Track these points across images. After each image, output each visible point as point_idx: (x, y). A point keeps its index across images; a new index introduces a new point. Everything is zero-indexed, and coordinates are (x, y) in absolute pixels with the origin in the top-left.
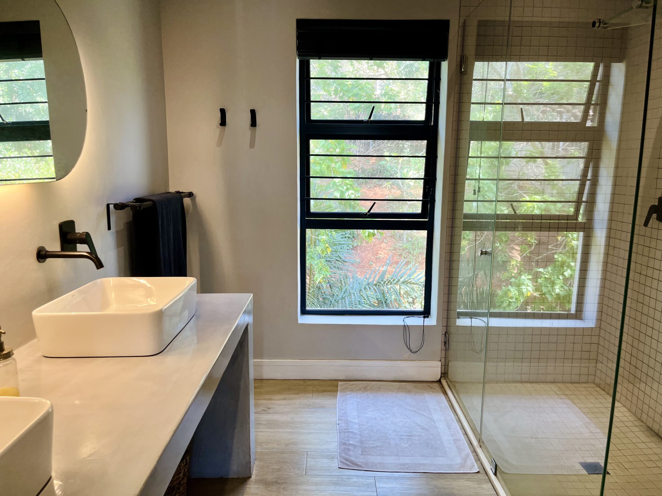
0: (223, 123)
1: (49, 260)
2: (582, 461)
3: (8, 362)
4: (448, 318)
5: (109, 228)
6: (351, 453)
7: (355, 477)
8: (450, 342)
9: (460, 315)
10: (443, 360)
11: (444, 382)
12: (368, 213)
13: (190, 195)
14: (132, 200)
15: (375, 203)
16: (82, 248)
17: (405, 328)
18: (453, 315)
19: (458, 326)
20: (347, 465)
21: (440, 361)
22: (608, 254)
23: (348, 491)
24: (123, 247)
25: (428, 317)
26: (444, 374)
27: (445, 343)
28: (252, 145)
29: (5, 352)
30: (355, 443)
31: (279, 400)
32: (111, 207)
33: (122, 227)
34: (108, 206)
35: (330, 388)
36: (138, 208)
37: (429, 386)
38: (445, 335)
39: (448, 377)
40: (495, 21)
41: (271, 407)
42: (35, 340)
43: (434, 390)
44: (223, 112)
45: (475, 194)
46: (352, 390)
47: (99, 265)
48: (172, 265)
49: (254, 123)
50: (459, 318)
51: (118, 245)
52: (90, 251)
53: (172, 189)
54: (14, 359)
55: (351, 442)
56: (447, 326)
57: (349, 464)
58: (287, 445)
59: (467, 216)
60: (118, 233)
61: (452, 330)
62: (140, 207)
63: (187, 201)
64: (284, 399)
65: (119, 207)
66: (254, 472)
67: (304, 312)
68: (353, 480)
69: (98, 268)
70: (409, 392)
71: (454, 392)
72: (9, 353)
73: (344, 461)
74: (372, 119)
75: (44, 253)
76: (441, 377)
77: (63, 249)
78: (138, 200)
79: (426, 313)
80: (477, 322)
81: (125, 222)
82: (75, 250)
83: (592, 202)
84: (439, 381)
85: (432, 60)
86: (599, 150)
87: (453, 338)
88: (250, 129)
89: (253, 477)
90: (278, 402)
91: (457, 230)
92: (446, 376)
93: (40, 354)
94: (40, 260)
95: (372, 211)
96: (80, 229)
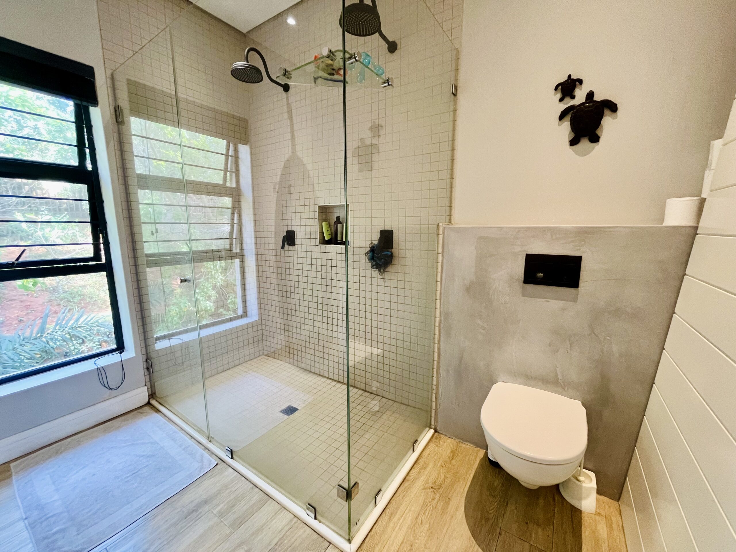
2: (281, 409)
4: (146, 347)
8: (153, 365)
9: (157, 339)
10: (148, 384)
11: (153, 402)
12: (16, 262)
15: (24, 249)
18: (150, 342)
19: (158, 350)
21: (146, 385)
25: (123, 351)
26: (152, 395)
27: (148, 369)
37: (140, 412)
38: (147, 361)
39: (156, 396)
43: (146, 414)
45: (153, 234)
50: (156, 343)
56: (147, 354)
59: (147, 256)
61: (153, 355)
70: (118, 428)
71: (167, 406)
76: (149, 399)
79: (120, 347)
80: (174, 341)
84: (149, 403)
86: (240, 202)
87: (155, 361)
91: (141, 269)
92: (154, 396)
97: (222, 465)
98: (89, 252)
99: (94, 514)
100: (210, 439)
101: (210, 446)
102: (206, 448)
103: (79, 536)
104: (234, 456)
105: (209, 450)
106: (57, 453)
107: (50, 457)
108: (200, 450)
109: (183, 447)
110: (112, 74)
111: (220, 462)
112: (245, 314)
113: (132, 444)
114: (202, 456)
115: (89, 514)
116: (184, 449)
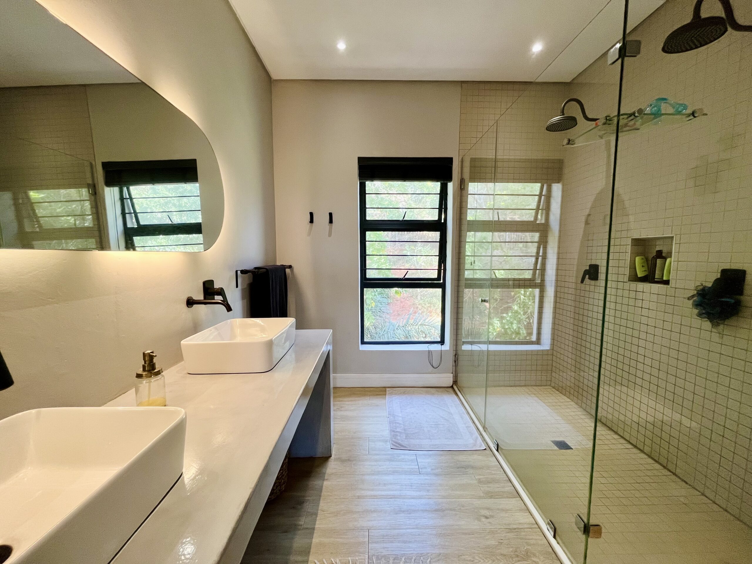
0: (312, 221)
1: (195, 306)
2: (553, 439)
3: (158, 378)
4: (456, 345)
5: (237, 287)
6: (399, 438)
7: (403, 455)
8: (458, 360)
9: (464, 343)
10: (454, 372)
11: (455, 387)
12: (404, 278)
13: (290, 267)
14: (253, 268)
15: (408, 271)
16: (218, 298)
17: (429, 352)
18: (460, 343)
19: (463, 350)
20: (397, 446)
21: (452, 373)
22: (556, 302)
23: (398, 465)
24: (246, 300)
25: (443, 345)
26: (455, 382)
27: (455, 361)
28: (330, 235)
29: (156, 371)
30: (401, 431)
31: (349, 401)
32: (239, 272)
33: (245, 286)
34: (237, 271)
35: (382, 393)
36: (257, 273)
37: (446, 390)
38: (455, 356)
39: (457, 384)
40: (481, 158)
41: (342, 406)
42: (183, 362)
43: (449, 393)
44: (311, 214)
45: (471, 264)
46: (396, 394)
47: (229, 309)
48: (278, 310)
49: (331, 221)
50: (463, 345)
51: (243, 298)
52: (222, 299)
53: (279, 263)
54: (163, 376)
55: (398, 430)
56: (456, 350)
57: (398, 445)
58: (355, 433)
59: (467, 279)
60: (243, 290)
61: (459, 353)
62: (258, 272)
63: (288, 271)
64: (351, 401)
65: (243, 272)
66: (333, 453)
67: (363, 342)
68: (401, 457)
69: (228, 311)
70: (433, 394)
71: (462, 394)
72: (159, 371)
73: (394, 444)
74: (405, 219)
75: (192, 301)
76: (453, 384)
77: (205, 298)
78: (256, 268)
79: (442, 342)
80: (475, 348)
81: (249, 283)
82: (214, 299)
83: (543, 269)
84: (452, 387)
85: (442, 182)
86: (546, 237)
87: (461, 358)
88: (328, 225)
89: (333, 456)
90: (347, 403)
91: (461, 289)
92: (456, 383)
93: (186, 372)
94: (188, 306)
95: (406, 277)
96: (217, 286)
97: (488, 452)
98: (435, 275)
99: (414, 434)
100: (484, 428)
101: (484, 434)
102: (481, 434)
103: (406, 440)
104: (499, 450)
105: (483, 437)
106: (404, 393)
107: (401, 394)
108: (476, 434)
109: (467, 425)
110: (462, 159)
111: (488, 448)
112: (538, 342)
113: (438, 407)
114: (477, 438)
115: (412, 432)
116: (467, 427)
